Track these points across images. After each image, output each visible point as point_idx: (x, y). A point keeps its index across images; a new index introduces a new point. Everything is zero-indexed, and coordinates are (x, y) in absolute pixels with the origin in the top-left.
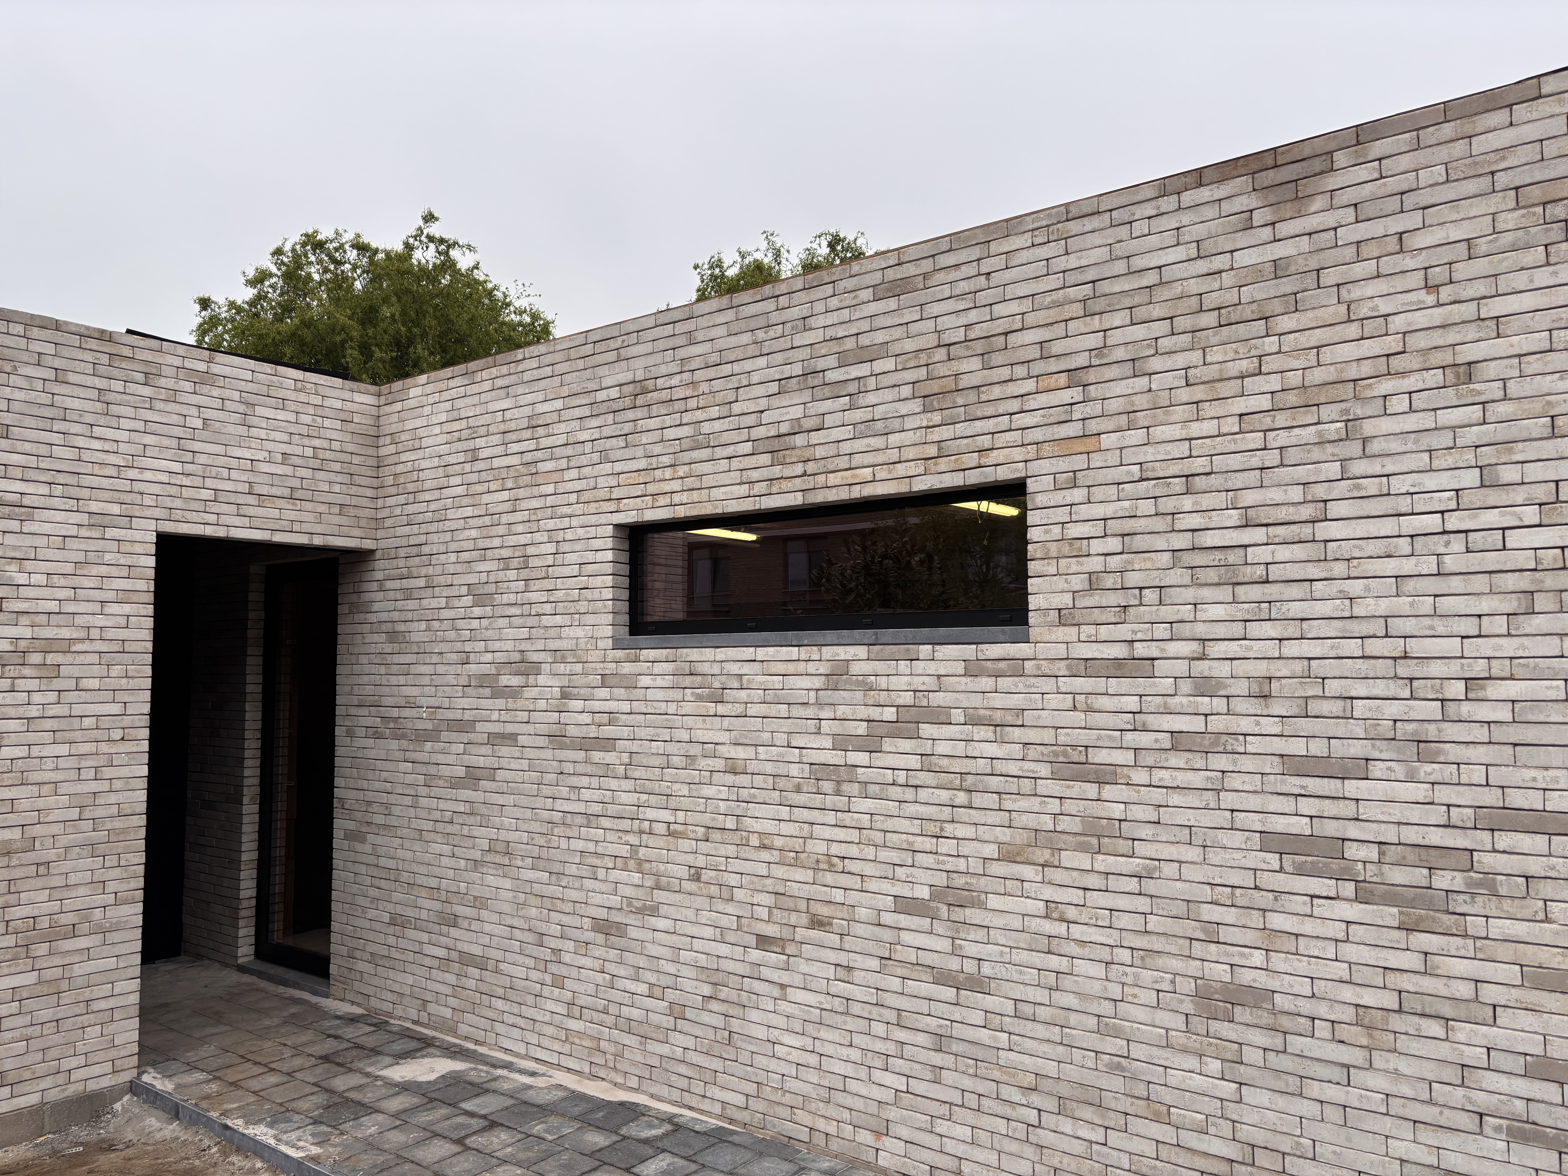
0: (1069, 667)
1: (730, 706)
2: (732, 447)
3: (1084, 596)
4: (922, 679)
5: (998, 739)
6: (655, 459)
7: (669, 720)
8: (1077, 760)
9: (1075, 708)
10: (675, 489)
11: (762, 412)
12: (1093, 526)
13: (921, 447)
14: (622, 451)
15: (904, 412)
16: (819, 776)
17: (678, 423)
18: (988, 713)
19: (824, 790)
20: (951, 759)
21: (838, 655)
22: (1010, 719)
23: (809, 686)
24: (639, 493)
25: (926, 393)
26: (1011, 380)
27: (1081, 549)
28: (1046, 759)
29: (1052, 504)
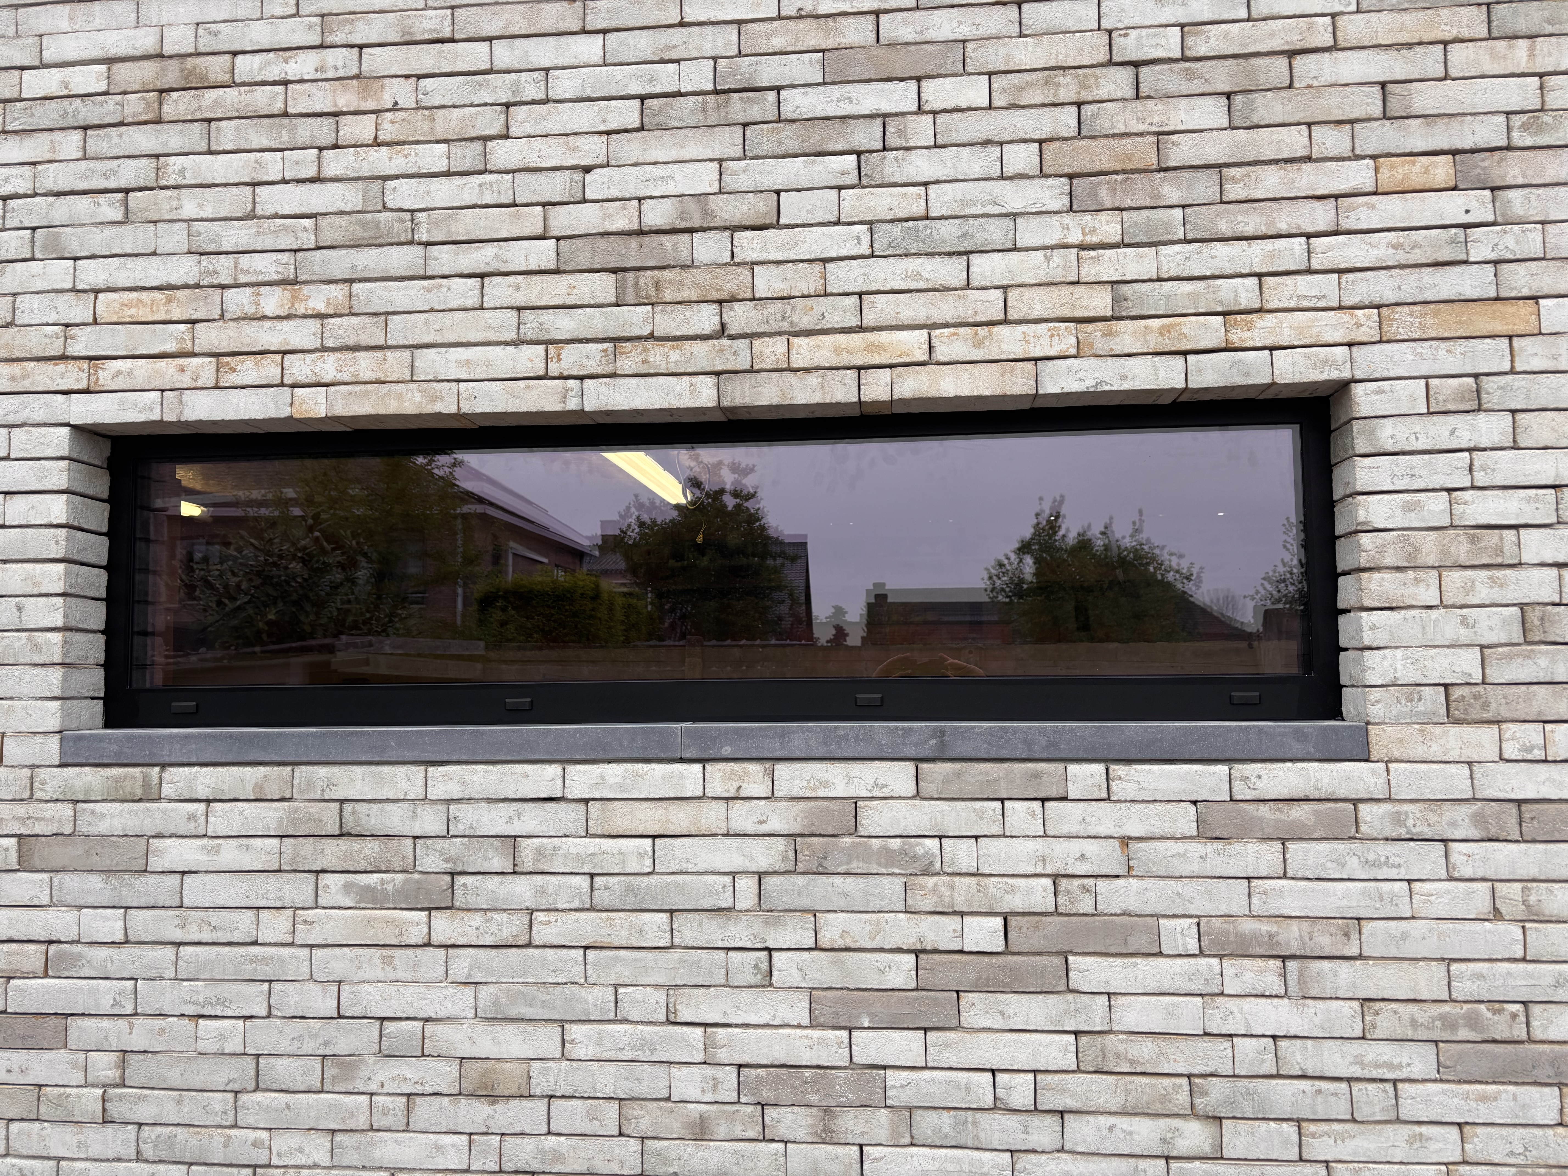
0: (1478, 820)
1: (477, 919)
2: (490, 250)
3: (1510, 657)
4: (1076, 847)
5: (1293, 989)
6: (226, 261)
7: (265, 961)
8: (1506, 1035)
9: (1497, 915)
10: (296, 344)
11: (587, 169)
12: (1529, 500)
13: (1065, 290)
14: (109, 231)
15: (1016, 206)
16: (766, 1095)
17: (311, 172)
18: (1265, 927)
19: (782, 1131)
20: (1163, 1043)
21: (826, 784)
22: (1325, 942)
23: (736, 862)
24: (171, 347)
25: (1077, 168)
26: (1309, 159)
27: (1500, 551)
28: (1422, 1034)
29: (1420, 446)
